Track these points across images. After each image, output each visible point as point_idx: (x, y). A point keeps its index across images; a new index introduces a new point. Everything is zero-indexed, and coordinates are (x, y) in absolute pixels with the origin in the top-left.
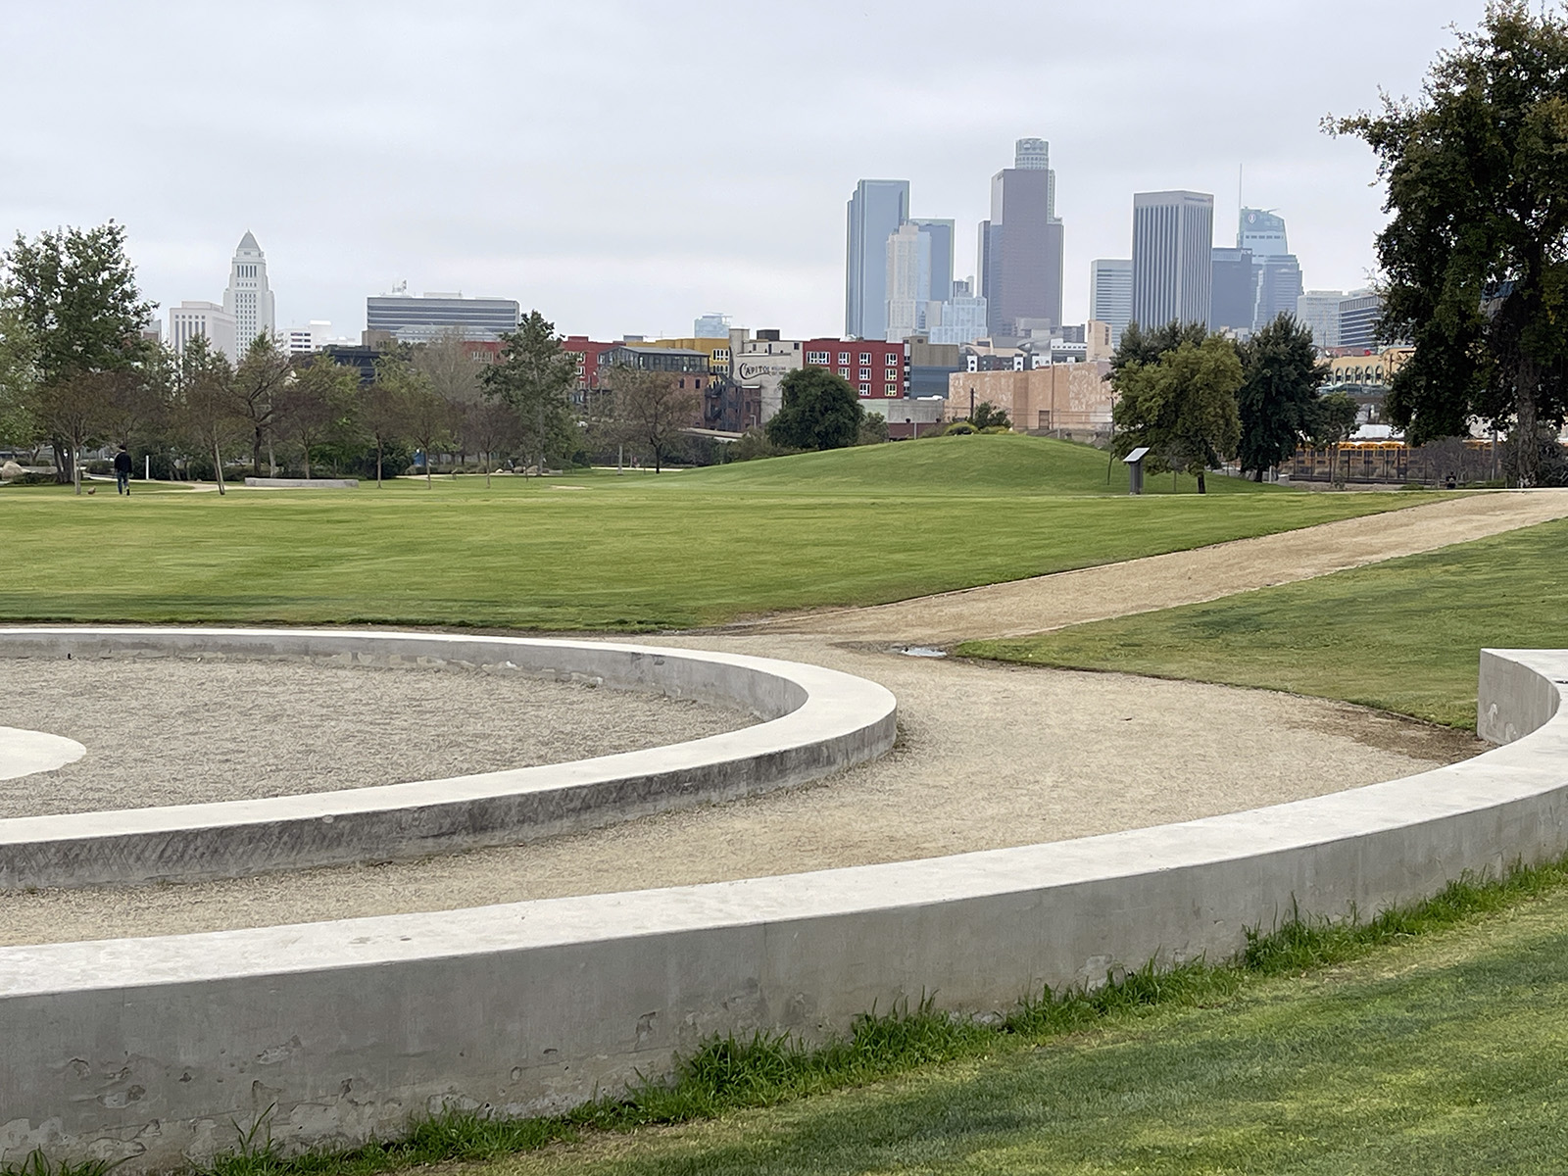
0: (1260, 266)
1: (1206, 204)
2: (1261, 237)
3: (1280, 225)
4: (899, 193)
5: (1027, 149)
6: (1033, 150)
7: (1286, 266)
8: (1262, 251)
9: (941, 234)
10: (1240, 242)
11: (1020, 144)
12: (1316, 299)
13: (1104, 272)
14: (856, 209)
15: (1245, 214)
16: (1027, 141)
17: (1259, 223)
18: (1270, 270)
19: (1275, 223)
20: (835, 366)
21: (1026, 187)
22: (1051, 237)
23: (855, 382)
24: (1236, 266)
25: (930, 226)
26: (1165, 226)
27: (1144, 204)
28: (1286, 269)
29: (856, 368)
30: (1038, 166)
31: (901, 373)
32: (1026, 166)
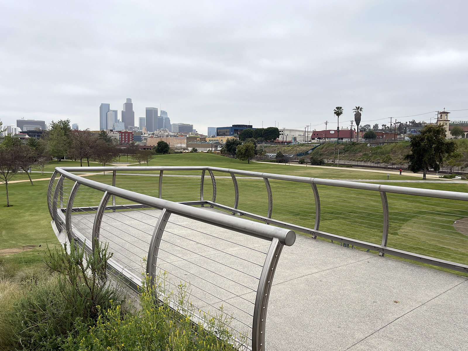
0: (164, 119)
1: (157, 110)
2: (164, 115)
3: (167, 113)
4: (108, 105)
6: (129, 100)
8: (164, 117)
9: (116, 112)
10: (161, 115)
11: (127, 99)
12: (174, 125)
13: (141, 119)
14: (101, 108)
15: (161, 111)
17: (163, 112)
20: (122, 136)
21: (129, 106)
22: (133, 113)
23: (125, 138)
24: (161, 119)
25: (114, 111)
26: (151, 113)
27: (147, 109)
28: (168, 120)
29: (125, 136)
30: (130, 102)
31: (132, 137)
32: (128, 102)
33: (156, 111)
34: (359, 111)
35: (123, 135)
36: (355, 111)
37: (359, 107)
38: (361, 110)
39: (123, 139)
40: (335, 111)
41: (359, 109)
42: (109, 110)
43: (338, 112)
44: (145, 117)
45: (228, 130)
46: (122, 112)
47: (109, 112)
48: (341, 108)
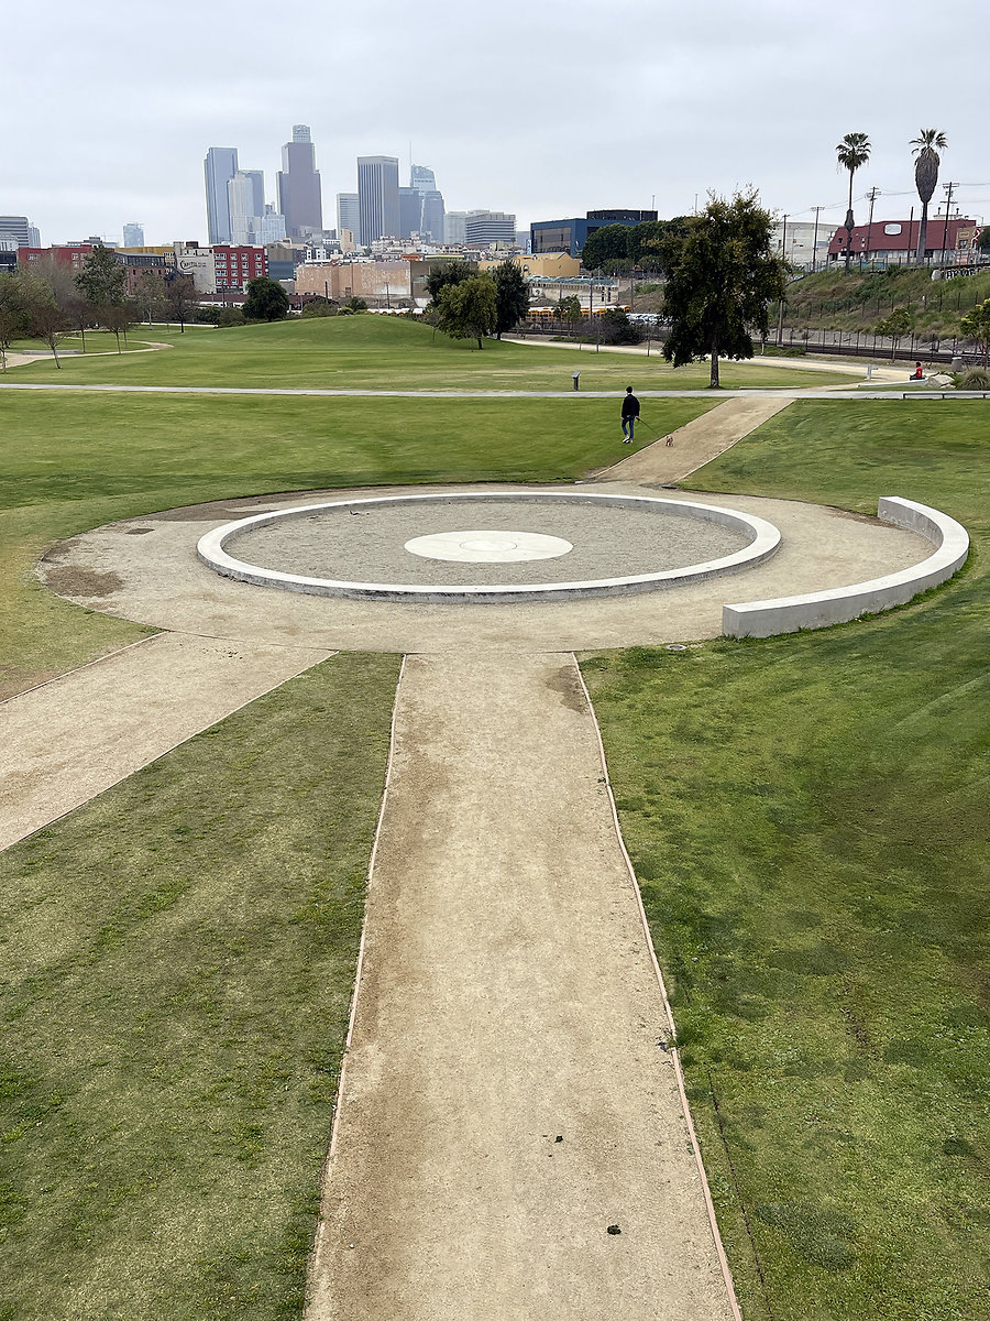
0: (422, 197)
1: (395, 164)
2: (422, 181)
3: (432, 175)
4: (232, 155)
5: (299, 131)
6: (301, 131)
8: (423, 188)
9: (256, 178)
10: (412, 184)
11: (295, 128)
12: (453, 216)
13: (344, 201)
14: (209, 164)
15: (414, 169)
16: (299, 127)
17: (421, 174)
18: (427, 199)
19: (429, 174)
20: (229, 261)
21: (300, 153)
22: (315, 180)
23: (240, 270)
24: (411, 197)
25: (250, 175)
26: (375, 174)
27: (363, 162)
28: (436, 199)
29: (239, 262)
30: (305, 141)
31: (264, 264)
32: (299, 140)
33: (391, 168)
34: (935, 148)
35: (232, 258)
36: (915, 146)
37: (931, 134)
38: (940, 143)
39: (234, 275)
40: (839, 152)
41: (934, 140)
42: (235, 168)
43: (853, 155)
44: (357, 192)
45: (567, 231)
46: (280, 178)
47: (234, 175)
48: (863, 137)
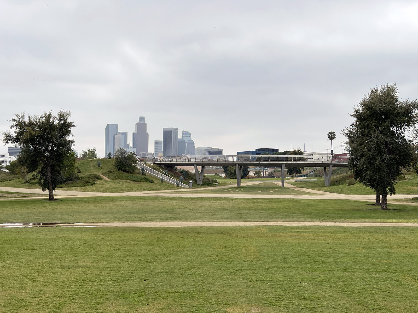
0: (186, 142)
1: (177, 130)
2: (186, 136)
4: (116, 126)
5: (141, 119)
7: (191, 142)
8: (187, 139)
9: (125, 135)
10: (182, 137)
11: (140, 117)
12: (199, 149)
13: (157, 143)
14: (106, 129)
15: (183, 132)
16: (141, 117)
17: (186, 134)
18: (188, 143)
19: (189, 134)
21: (142, 126)
22: (147, 136)
24: (182, 142)
26: (169, 134)
27: (165, 130)
28: (191, 143)
30: (144, 122)
32: (141, 122)
40: (328, 136)
43: (332, 137)
44: (162, 140)
46: (134, 135)
47: (116, 134)
48: (334, 132)
